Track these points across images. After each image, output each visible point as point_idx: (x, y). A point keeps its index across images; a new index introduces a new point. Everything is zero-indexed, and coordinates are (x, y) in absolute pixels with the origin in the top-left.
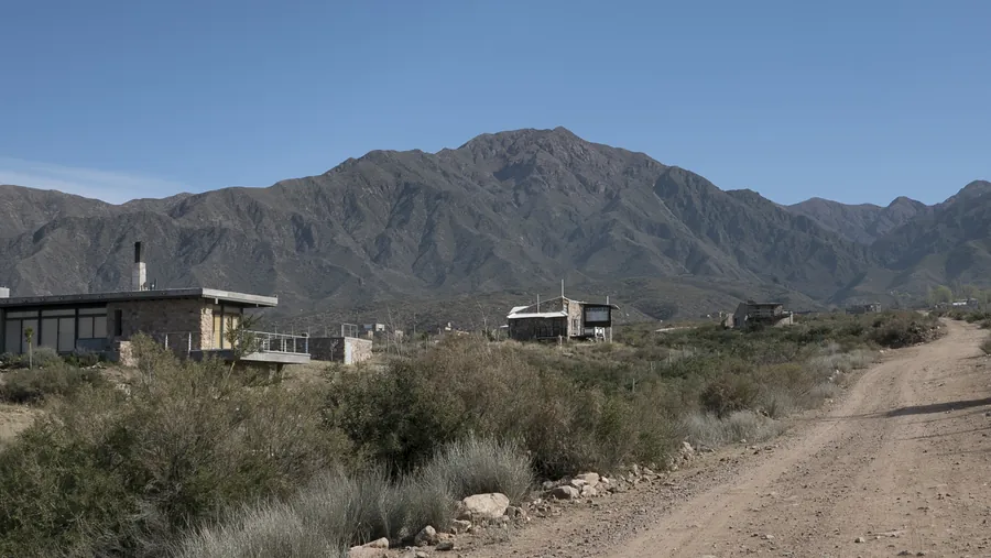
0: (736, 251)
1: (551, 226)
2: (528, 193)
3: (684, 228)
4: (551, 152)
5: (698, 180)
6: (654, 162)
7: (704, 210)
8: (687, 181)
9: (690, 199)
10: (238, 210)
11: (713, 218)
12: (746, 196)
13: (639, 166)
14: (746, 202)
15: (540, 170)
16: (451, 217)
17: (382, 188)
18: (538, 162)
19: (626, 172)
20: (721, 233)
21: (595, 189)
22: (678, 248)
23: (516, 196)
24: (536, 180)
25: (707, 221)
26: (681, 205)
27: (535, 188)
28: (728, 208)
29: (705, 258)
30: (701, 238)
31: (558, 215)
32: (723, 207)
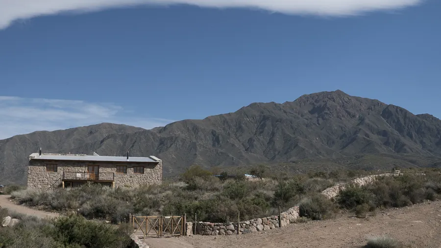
0: (422, 142)
1: (332, 133)
2: (323, 119)
3: (396, 132)
4: (334, 101)
5: (402, 110)
6: (382, 104)
7: (405, 123)
8: (397, 111)
9: (398, 118)
10: (188, 129)
11: (409, 127)
12: (426, 117)
13: (375, 106)
14: (426, 120)
15: (329, 109)
16: (282, 130)
17: (253, 118)
18: (328, 105)
19: (369, 108)
20: (414, 134)
21: (354, 116)
22: (390, 141)
23: (318, 121)
24: (327, 113)
25: (406, 128)
26: (394, 122)
27: (326, 117)
28: (417, 122)
29: (404, 145)
30: (404, 136)
31: (336, 128)
32: (414, 122)
